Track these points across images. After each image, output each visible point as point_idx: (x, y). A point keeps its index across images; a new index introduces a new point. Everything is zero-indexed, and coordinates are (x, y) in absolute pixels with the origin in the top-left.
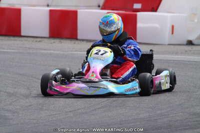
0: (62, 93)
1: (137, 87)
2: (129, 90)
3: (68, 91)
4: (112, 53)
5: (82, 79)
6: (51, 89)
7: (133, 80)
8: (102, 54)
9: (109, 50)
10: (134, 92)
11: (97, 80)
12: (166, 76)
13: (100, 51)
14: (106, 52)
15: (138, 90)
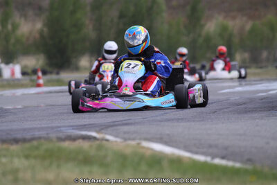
0: (95, 109)
1: (173, 100)
2: (165, 102)
3: (102, 106)
4: (143, 66)
5: (115, 94)
6: (83, 105)
7: (168, 93)
8: (133, 68)
9: (139, 63)
10: (171, 105)
11: (131, 94)
12: (199, 90)
13: (130, 64)
14: (137, 65)
15: (174, 103)
